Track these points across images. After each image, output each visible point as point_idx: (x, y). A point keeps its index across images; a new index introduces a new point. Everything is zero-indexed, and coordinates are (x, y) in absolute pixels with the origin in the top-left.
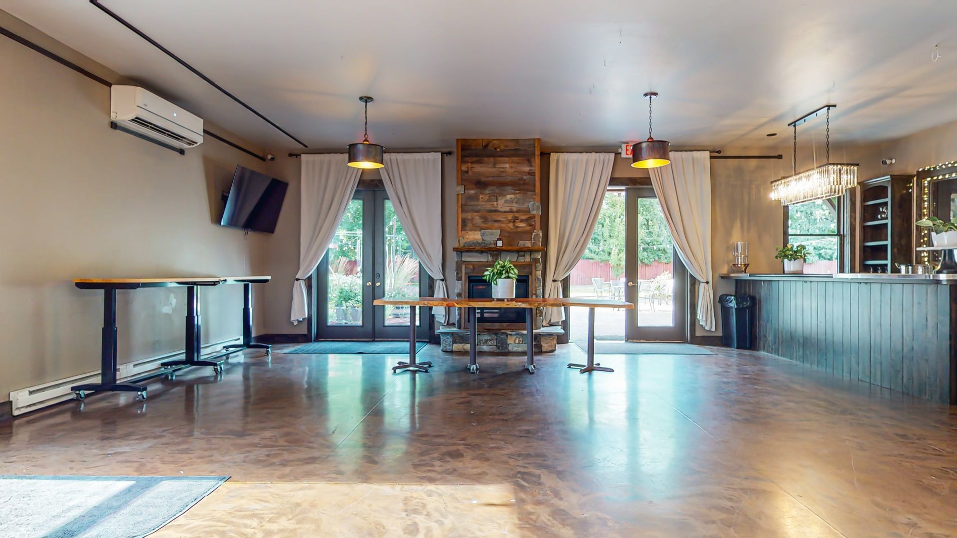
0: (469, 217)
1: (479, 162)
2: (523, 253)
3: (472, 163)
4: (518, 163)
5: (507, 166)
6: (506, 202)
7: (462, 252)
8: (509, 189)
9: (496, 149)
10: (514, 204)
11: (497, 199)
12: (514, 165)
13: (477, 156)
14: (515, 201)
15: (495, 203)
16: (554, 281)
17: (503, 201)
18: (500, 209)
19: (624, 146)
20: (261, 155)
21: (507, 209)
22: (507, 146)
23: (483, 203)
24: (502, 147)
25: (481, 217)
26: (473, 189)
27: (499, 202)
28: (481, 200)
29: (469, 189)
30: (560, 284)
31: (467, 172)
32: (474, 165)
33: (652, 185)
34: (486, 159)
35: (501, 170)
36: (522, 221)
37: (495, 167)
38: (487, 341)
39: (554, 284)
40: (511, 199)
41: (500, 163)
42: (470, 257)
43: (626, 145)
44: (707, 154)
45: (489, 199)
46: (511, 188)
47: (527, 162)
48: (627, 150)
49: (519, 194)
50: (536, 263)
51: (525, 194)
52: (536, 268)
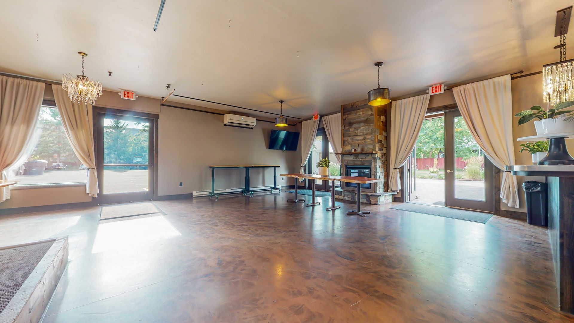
0: (346, 139)
1: (350, 114)
2: (368, 155)
3: (347, 115)
4: (366, 111)
5: (361, 113)
6: (361, 130)
7: (343, 155)
8: (362, 124)
9: (357, 106)
10: (365, 131)
11: (357, 130)
12: (364, 112)
13: (349, 111)
14: (365, 130)
15: (356, 132)
16: (395, 168)
17: (360, 130)
18: (358, 134)
19: (430, 89)
20: (292, 124)
21: (361, 134)
22: (361, 104)
23: (351, 132)
24: (359, 105)
25: (351, 139)
26: (347, 126)
27: (358, 131)
28: (351, 131)
29: (346, 127)
30: (398, 170)
31: (345, 119)
32: (348, 116)
33: (458, 108)
34: (353, 112)
35: (359, 115)
36: (368, 139)
37: (356, 115)
38: (347, 195)
39: (394, 170)
40: (363, 128)
41: (359, 112)
42: (346, 157)
43: (431, 87)
44: (508, 77)
45: (354, 130)
46: (363, 123)
47: (370, 110)
48: (433, 90)
49: (367, 126)
50: (374, 159)
51: (369, 125)
52: (374, 162)
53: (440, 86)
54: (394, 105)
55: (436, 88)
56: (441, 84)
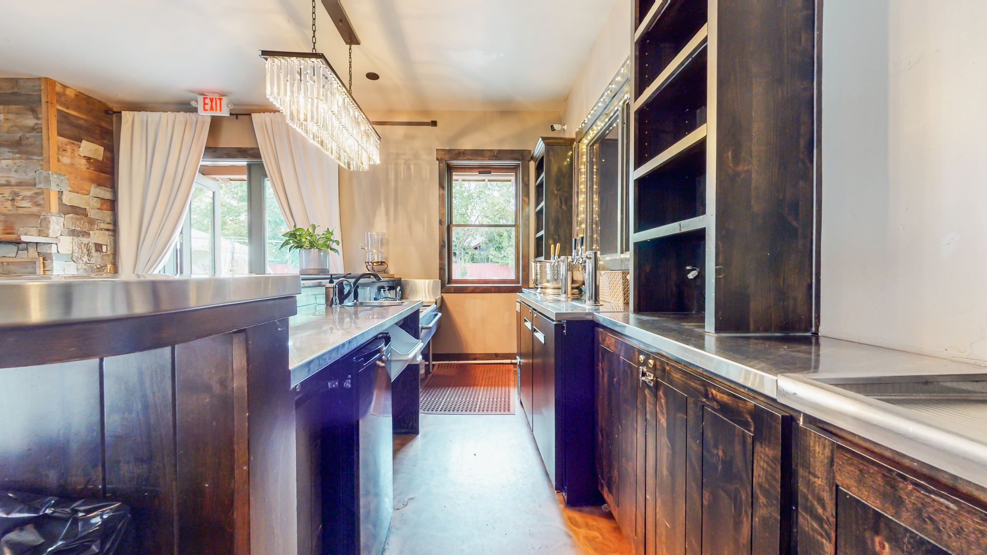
2: (24, 246)
4: (17, 114)
5: (2, 117)
8: (5, 151)
10: (13, 174)
12: (10, 116)
14: (14, 169)
36: (26, 199)
40: (7, 166)
43: (201, 97)
46: (7, 149)
47: (29, 112)
48: (205, 104)
49: (20, 158)
50: (44, 259)
51: (28, 159)
52: (44, 266)
53: (220, 99)
54: (128, 121)
55: (211, 100)
56: (222, 95)
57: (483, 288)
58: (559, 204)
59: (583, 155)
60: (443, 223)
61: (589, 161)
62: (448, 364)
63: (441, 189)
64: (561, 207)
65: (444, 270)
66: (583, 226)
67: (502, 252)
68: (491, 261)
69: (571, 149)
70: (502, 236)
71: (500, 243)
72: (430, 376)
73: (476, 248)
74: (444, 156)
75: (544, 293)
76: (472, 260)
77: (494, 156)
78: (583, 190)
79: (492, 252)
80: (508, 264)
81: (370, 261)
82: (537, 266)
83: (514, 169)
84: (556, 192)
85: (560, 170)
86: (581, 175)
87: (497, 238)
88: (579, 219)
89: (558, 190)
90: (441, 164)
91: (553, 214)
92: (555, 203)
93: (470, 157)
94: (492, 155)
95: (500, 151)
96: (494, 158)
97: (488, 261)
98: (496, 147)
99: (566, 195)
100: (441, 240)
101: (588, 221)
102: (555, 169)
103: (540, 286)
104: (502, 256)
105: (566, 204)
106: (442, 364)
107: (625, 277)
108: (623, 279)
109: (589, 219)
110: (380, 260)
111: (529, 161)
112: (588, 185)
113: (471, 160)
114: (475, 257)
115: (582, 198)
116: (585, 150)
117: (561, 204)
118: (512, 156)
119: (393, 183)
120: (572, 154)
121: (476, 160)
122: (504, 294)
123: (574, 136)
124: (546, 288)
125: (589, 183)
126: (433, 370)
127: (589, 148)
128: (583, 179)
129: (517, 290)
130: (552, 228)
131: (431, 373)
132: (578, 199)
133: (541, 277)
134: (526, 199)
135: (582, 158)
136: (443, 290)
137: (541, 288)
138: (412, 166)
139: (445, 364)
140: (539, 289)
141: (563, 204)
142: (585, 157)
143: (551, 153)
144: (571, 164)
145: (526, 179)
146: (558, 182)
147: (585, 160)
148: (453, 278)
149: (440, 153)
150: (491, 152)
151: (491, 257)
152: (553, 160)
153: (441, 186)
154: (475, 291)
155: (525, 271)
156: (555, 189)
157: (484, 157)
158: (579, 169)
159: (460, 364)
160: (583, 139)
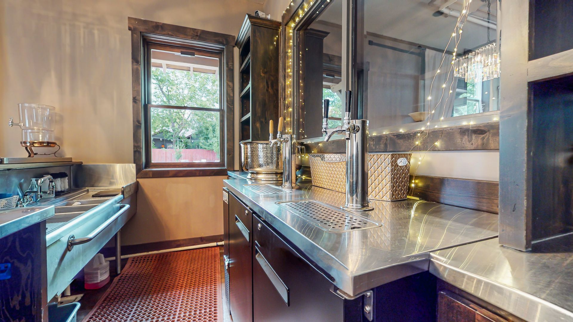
57: (186, 172)
58: (266, 87)
59: (289, 39)
60: (137, 101)
61: (295, 45)
62: (146, 256)
63: (135, 64)
64: (267, 90)
65: (140, 153)
66: (290, 110)
67: (209, 141)
68: (201, 147)
69: (277, 34)
70: (208, 129)
71: (207, 135)
72: (116, 279)
73: (189, 138)
74: (137, 27)
75: (256, 179)
76: (186, 147)
77: (197, 36)
78: (290, 74)
79: (202, 140)
80: (213, 149)
81: (29, 140)
82: (247, 148)
83: (218, 53)
84: (262, 74)
85: (266, 52)
86: (288, 59)
87: (205, 131)
88: (287, 102)
89: (265, 73)
90: (135, 35)
91: (260, 97)
92: (262, 85)
93: (170, 33)
94: (196, 34)
95: (203, 32)
96: (197, 37)
97: (199, 148)
98: (199, 27)
99: (272, 78)
100: (135, 120)
101: (295, 105)
102: (261, 51)
103: (250, 171)
104: (208, 144)
105: (272, 87)
106: (138, 257)
107: (396, 161)
108: (392, 165)
109: (296, 103)
110: (46, 140)
111: (234, 47)
112: (295, 69)
113: (171, 36)
114: (188, 144)
115: (289, 82)
116: (291, 34)
117: (268, 87)
118: (217, 39)
119: (68, 49)
120: (278, 39)
121: (177, 37)
122: (209, 178)
123: (279, 20)
124: (257, 173)
125: (295, 67)
126: (122, 268)
127: (296, 32)
128: (290, 63)
129: (222, 173)
130: (259, 110)
131: (117, 275)
132: (285, 83)
133: (252, 161)
134: (230, 84)
135: (289, 42)
136: (139, 175)
137: (252, 173)
138: (96, 32)
139: (142, 257)
140: (250, 174)
141: (270, 88)
142: (291, 41)
143: (258, 34)
144: (277, 48)
145: (230, 63)
146: (265, 65)
147: (291, 44)
148: (152, 162)
149: (133, 21)
150: (194, 31)
151: (201, 144)
152: (259, 41)
153: (135, 60)
154: (177, 175)
155: (230, 155)
156: (261, 71)
157: (187, 35)
158: (286, 53)
159: (160, 254)
160: (290, 23)
